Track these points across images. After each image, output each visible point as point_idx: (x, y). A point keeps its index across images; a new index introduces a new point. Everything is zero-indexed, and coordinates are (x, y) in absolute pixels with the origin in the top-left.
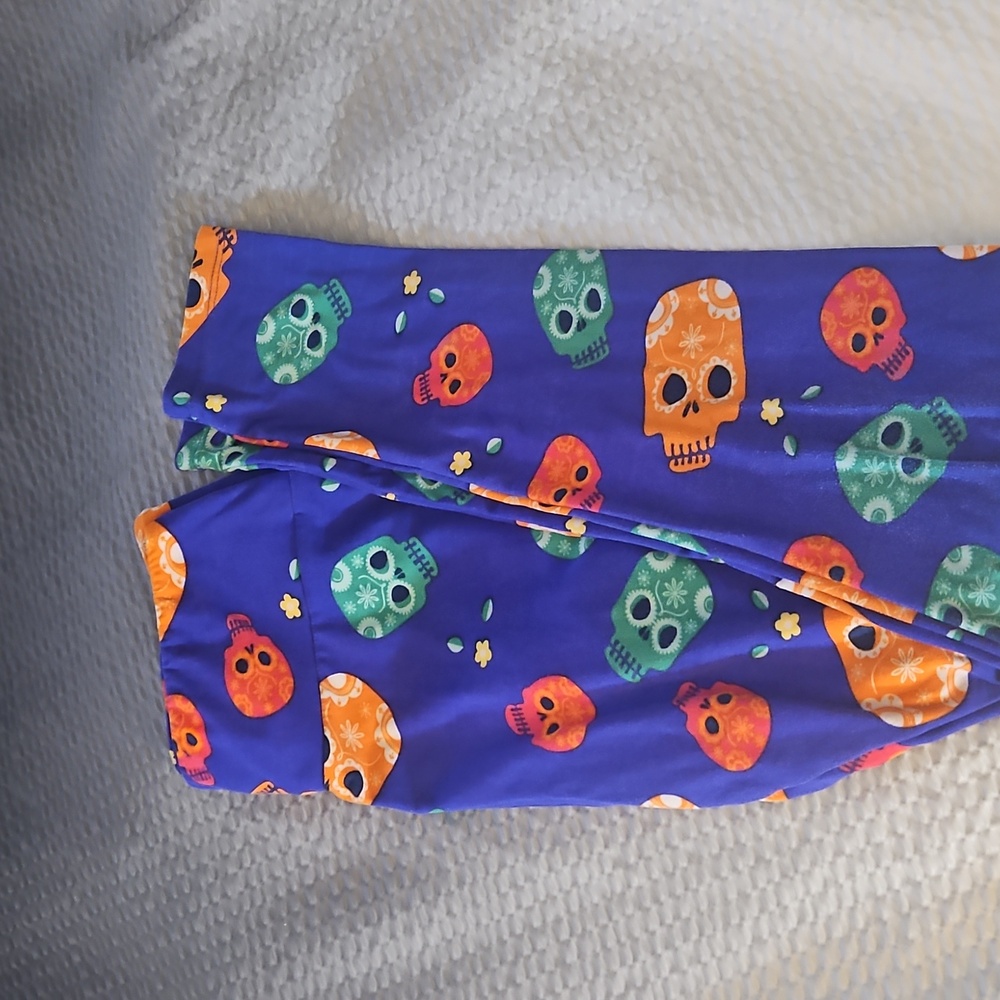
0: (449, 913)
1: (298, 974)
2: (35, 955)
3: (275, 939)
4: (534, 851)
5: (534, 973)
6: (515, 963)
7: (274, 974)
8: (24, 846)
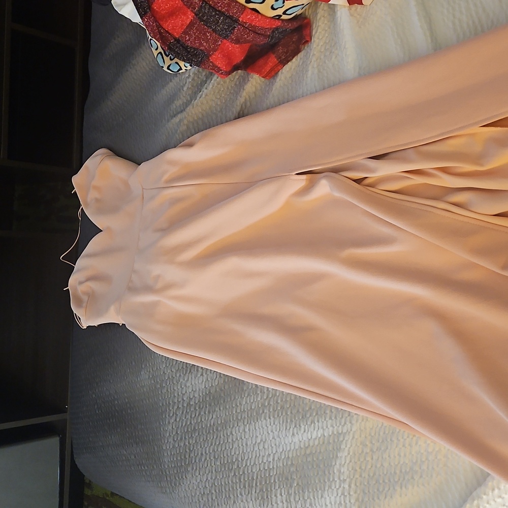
0: (220, 409)
1: (178, 420)
2: (116, 397)
3: (173, 408)
4: (243, 396)
5: (237, 432)
6: (233, 428)
7: (171, 418)
8: (115, 363)
